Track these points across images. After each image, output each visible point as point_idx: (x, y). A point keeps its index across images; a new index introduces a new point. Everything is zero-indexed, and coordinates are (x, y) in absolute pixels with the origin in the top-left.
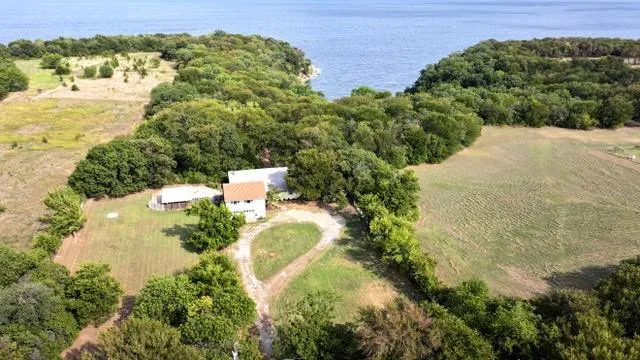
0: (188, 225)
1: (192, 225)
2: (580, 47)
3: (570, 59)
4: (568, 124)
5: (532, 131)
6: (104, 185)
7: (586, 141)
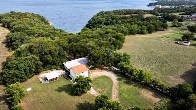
0: (63, 86)
1: (65, 86)
2: (127, 12)
3: (130, 15)
4: (142, 33)
5: (134, 36)
6: (20, 78)
7: (149, 37)
